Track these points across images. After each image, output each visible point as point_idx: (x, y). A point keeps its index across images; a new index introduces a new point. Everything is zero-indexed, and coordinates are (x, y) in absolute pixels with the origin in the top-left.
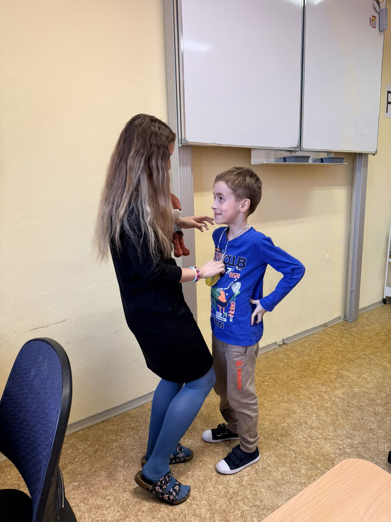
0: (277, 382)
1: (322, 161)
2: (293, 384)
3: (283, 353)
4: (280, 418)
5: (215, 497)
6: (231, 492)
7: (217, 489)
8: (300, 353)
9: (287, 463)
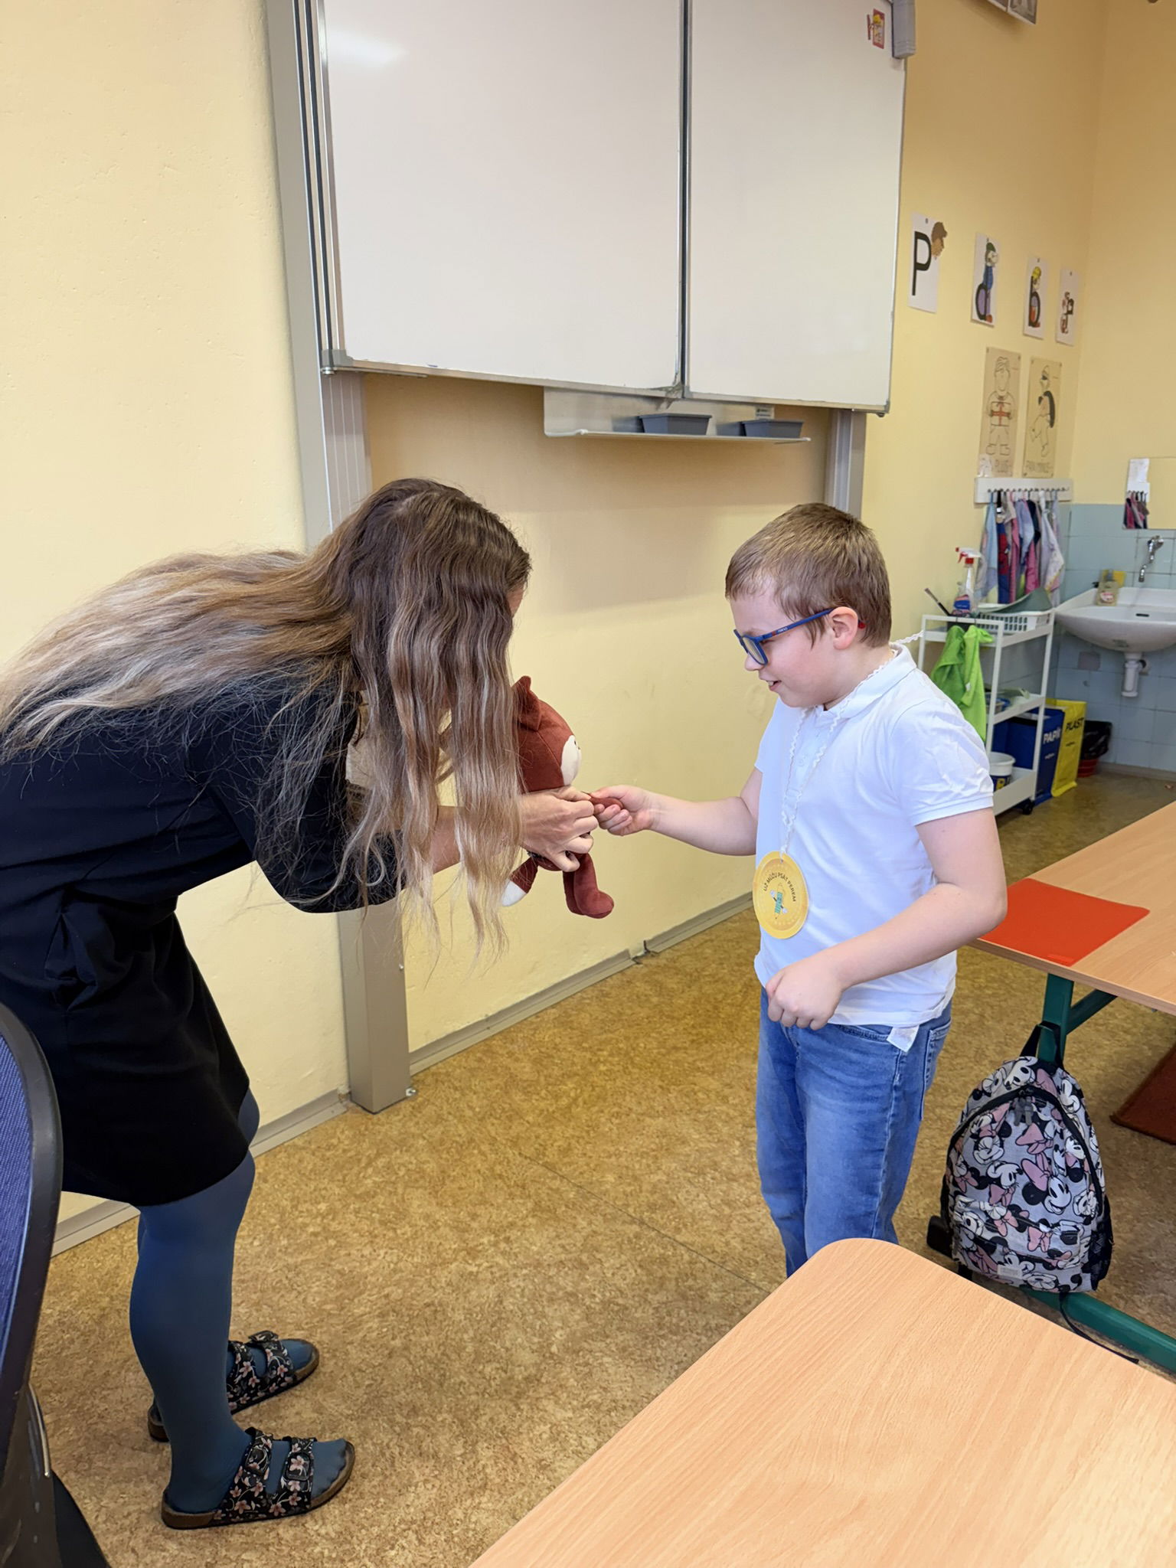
0: (632, 1063)
1: (743, 433)
2: (676, 1062)
3: (647, 978)
4: (644, 1161)
5: (474, 1397)
6: (520, 1377)
7: (477, 1375)
8: (691, 975)
9: (670, 1280)
